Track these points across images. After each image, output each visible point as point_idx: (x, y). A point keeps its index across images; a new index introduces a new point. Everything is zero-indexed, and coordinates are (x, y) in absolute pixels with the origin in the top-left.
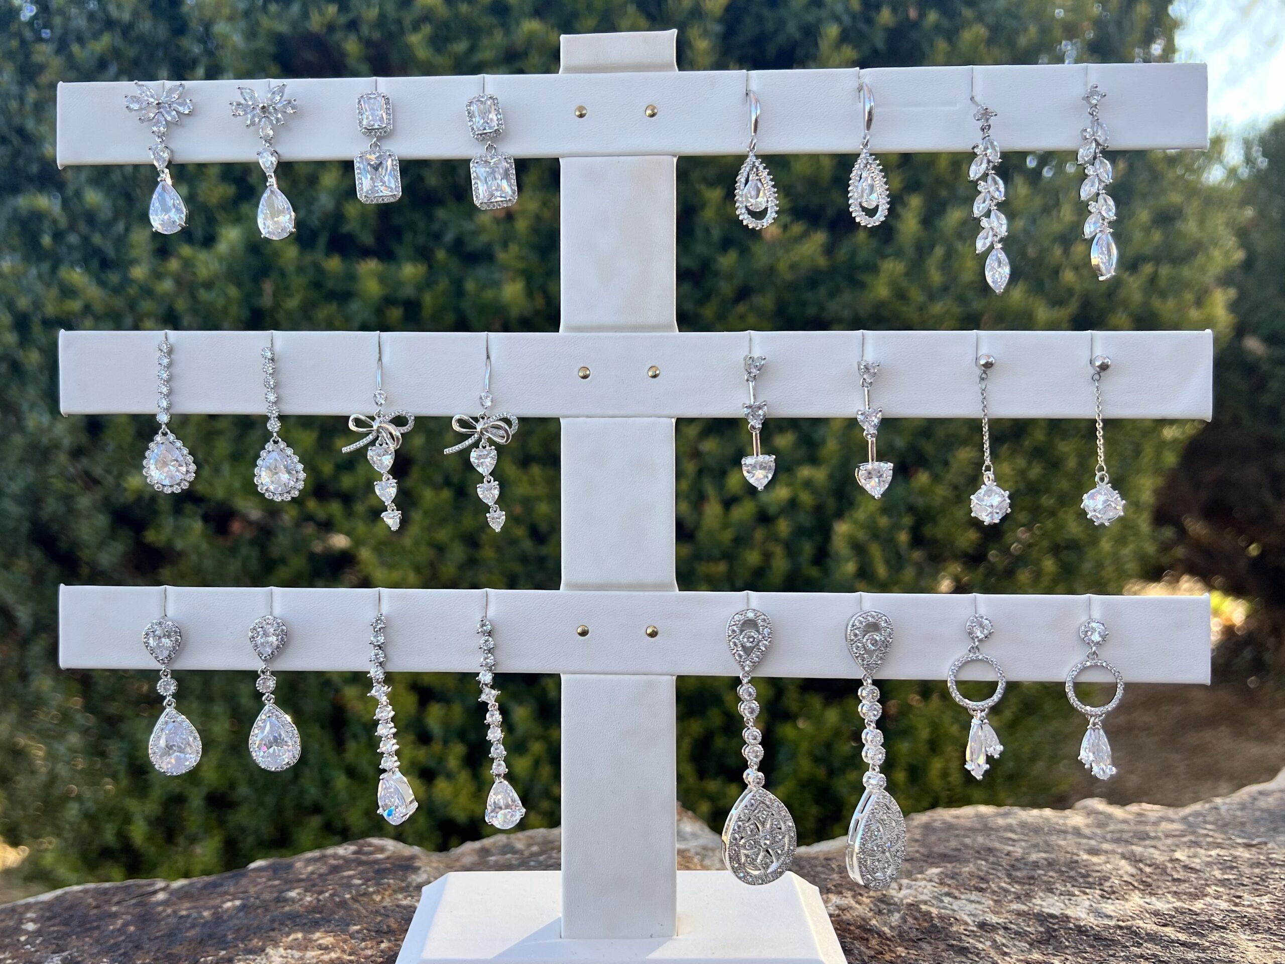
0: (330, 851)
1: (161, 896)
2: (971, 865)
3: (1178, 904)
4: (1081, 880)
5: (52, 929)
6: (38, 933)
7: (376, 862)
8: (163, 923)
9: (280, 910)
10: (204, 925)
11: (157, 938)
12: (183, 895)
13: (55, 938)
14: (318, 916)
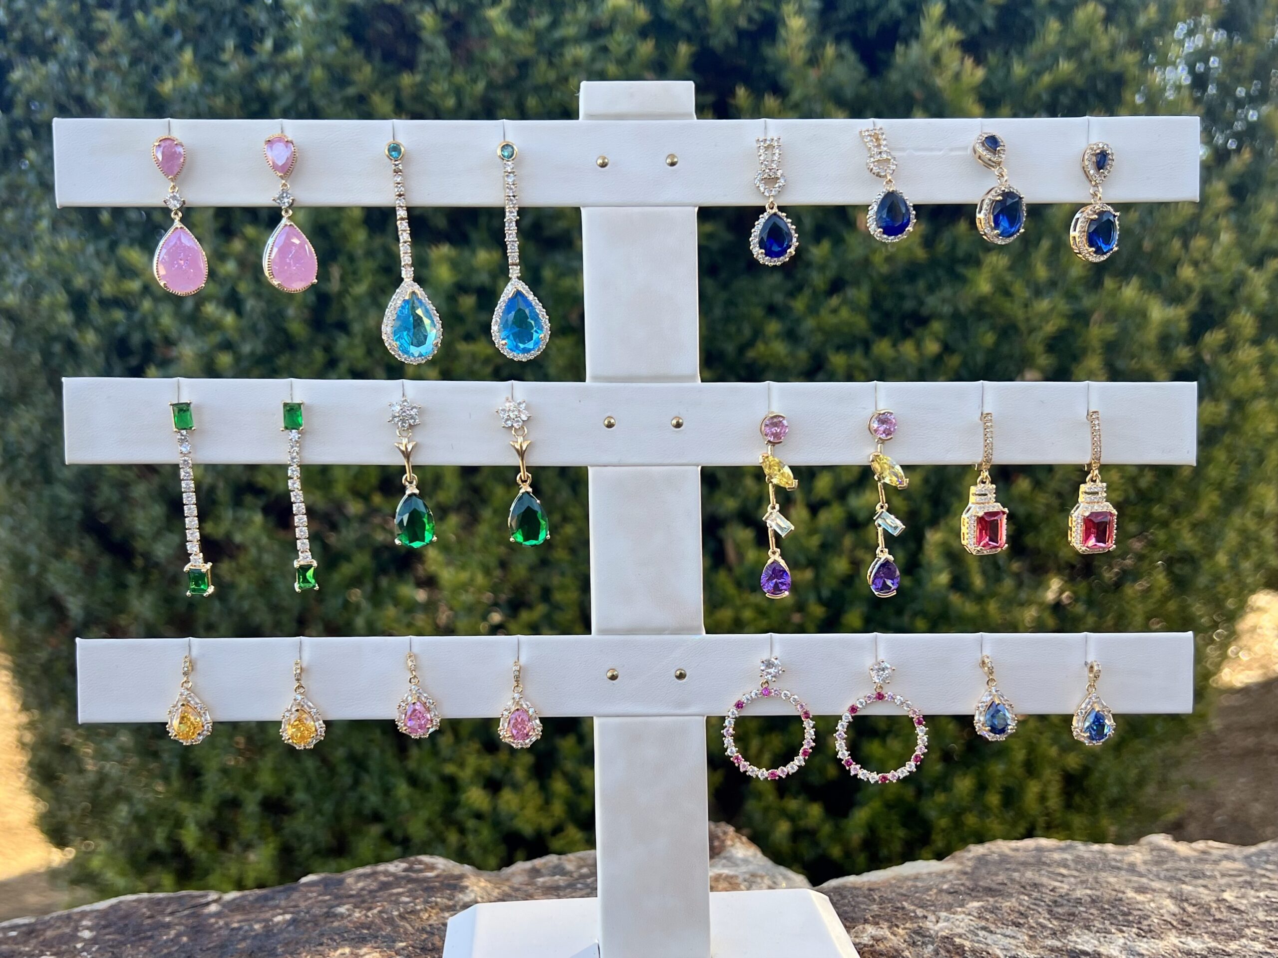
0: (381, 867)
1: (213, 908)
2: (1014, 900)
3: (1213, 944)
4: (1120, 918)
5: (108, 937)
6: (94, 941)
7: (426, 880)
8: (215, 934)
9: (329, 925)
10: (255, 937)
11: (208, 949)
12: (234, 907)
13: (111, 946)
14: (365, 931)
